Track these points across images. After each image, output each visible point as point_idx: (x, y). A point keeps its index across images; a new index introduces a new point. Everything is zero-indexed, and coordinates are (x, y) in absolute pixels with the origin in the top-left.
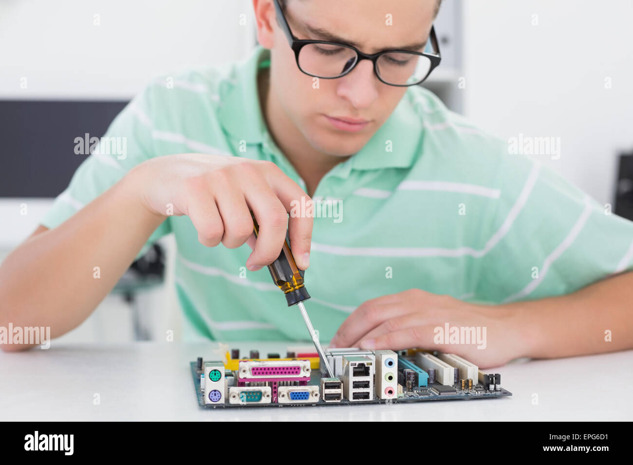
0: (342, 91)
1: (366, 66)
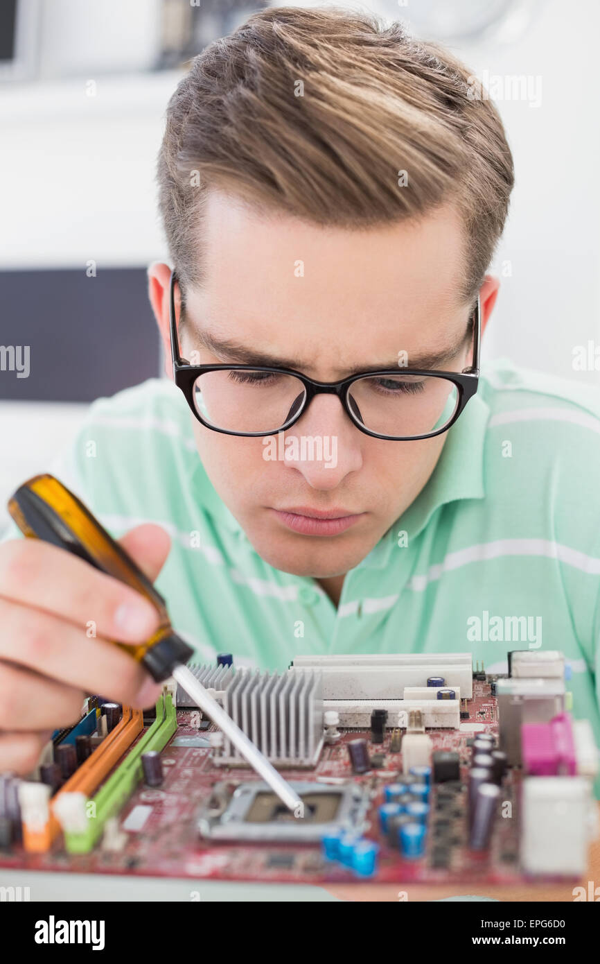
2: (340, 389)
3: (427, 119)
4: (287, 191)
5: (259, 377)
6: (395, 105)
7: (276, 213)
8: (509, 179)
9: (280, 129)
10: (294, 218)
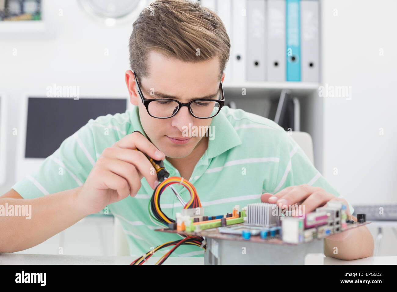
0: (174, 124)
1: (184, 109)
2: (188, 105)
3: (212, 33)
4: (177, 54)
5: (166, 102)
6: (204, 30)
7: (172, 58)
8: (229, 46)
9: (175, 39)
10: (177, 59)
